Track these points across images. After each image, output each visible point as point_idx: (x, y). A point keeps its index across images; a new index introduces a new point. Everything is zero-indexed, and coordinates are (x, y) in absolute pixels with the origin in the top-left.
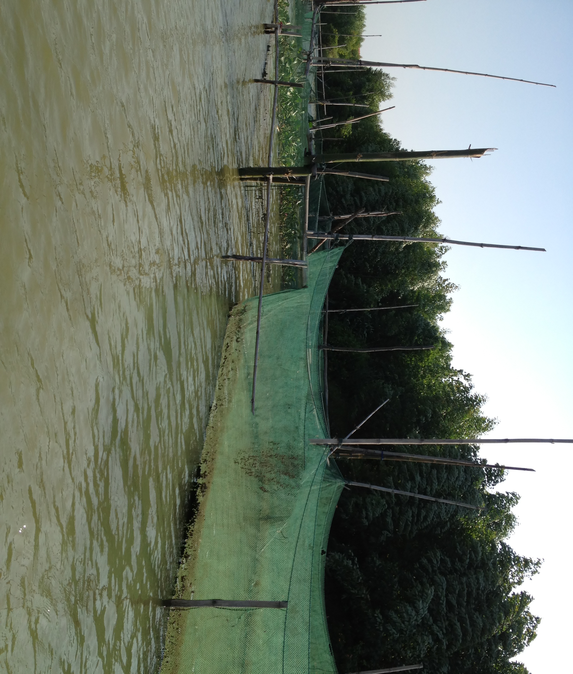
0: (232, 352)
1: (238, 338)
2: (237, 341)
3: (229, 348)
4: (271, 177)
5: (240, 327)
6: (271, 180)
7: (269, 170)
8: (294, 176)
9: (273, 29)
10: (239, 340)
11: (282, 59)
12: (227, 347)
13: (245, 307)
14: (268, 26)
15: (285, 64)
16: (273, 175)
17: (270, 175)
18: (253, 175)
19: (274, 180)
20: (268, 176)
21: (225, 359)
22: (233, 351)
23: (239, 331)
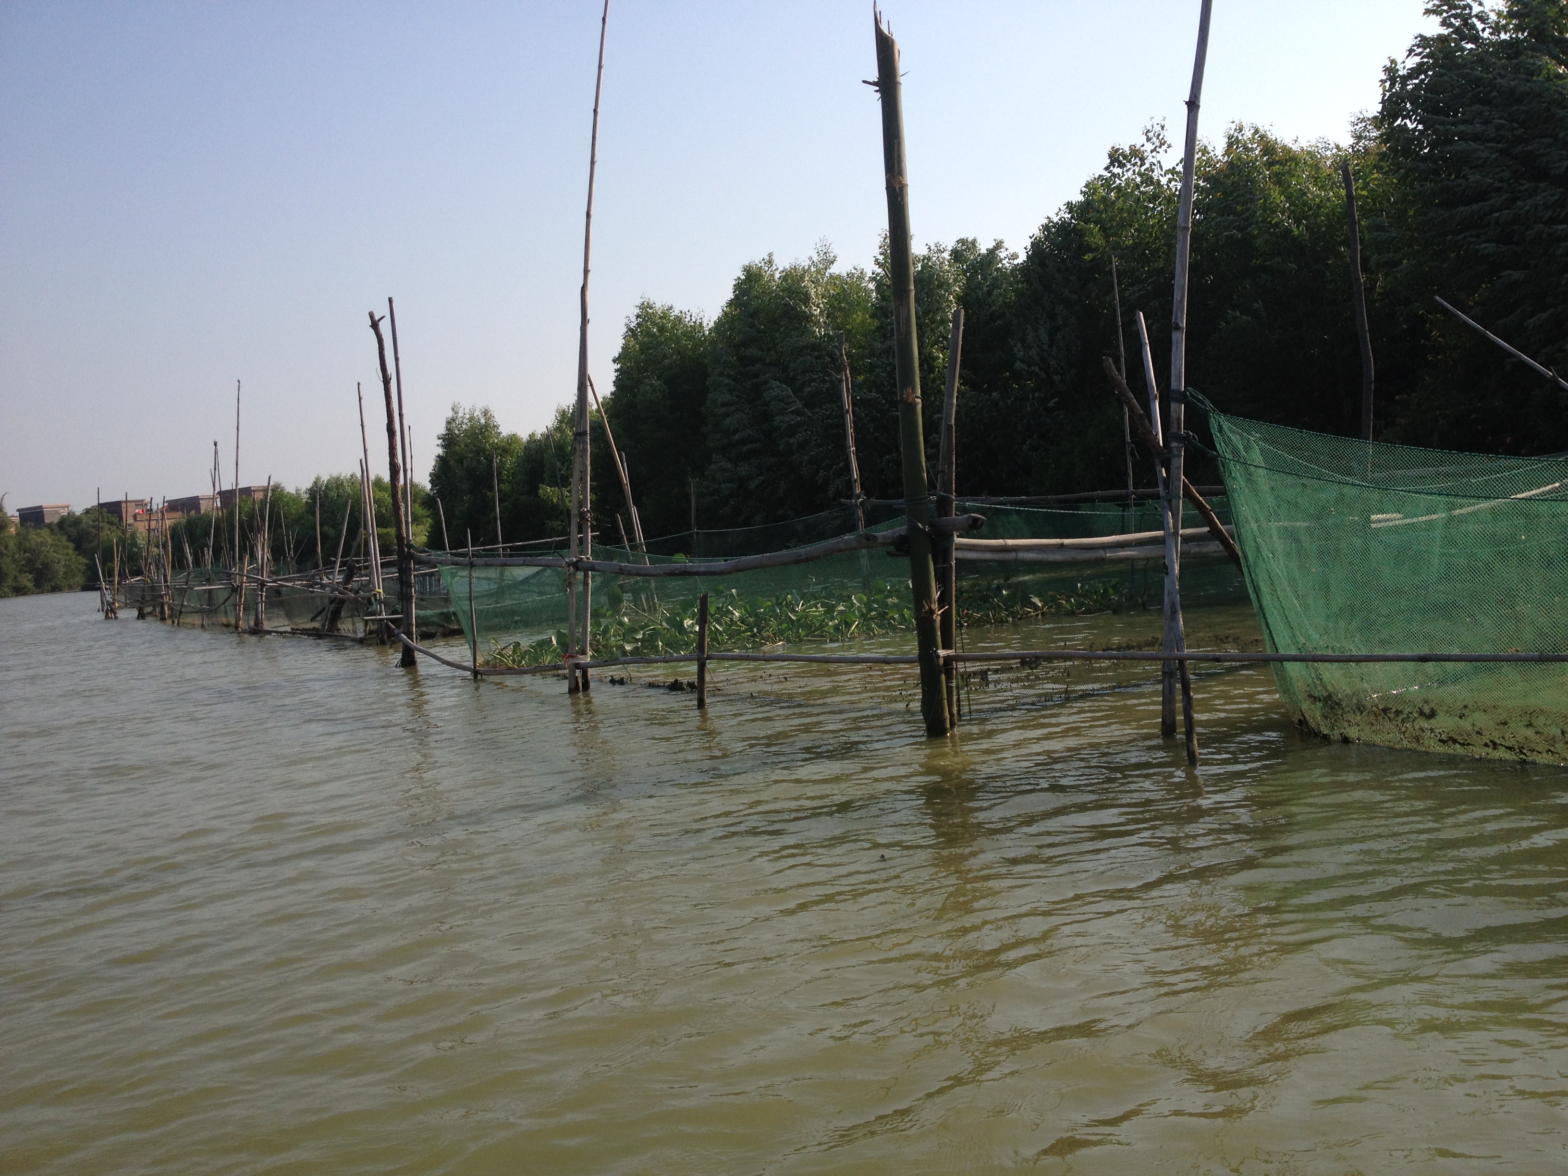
0: (1470, 728)
1: (1422, 713)
2: (1432, 715)
3: (1456, 737)
4: (942, 653)
5: (1385, 710)
6: (951, 652)
7: (926, 658)
8: (936, 595)
9: (578, 673)
10: (1427, 710)
11: (628, 648)
12: (1455, 741)
13: (1315, 699)
14: (573, 685)
15: (637, 640)
16: (937, 649)
17: (938, 656)
18: (942, 700)
19: (947, 646)
20: (941, 661)
21: (1495, 746)
22: (1466, 724)
23: (1398, 713)
